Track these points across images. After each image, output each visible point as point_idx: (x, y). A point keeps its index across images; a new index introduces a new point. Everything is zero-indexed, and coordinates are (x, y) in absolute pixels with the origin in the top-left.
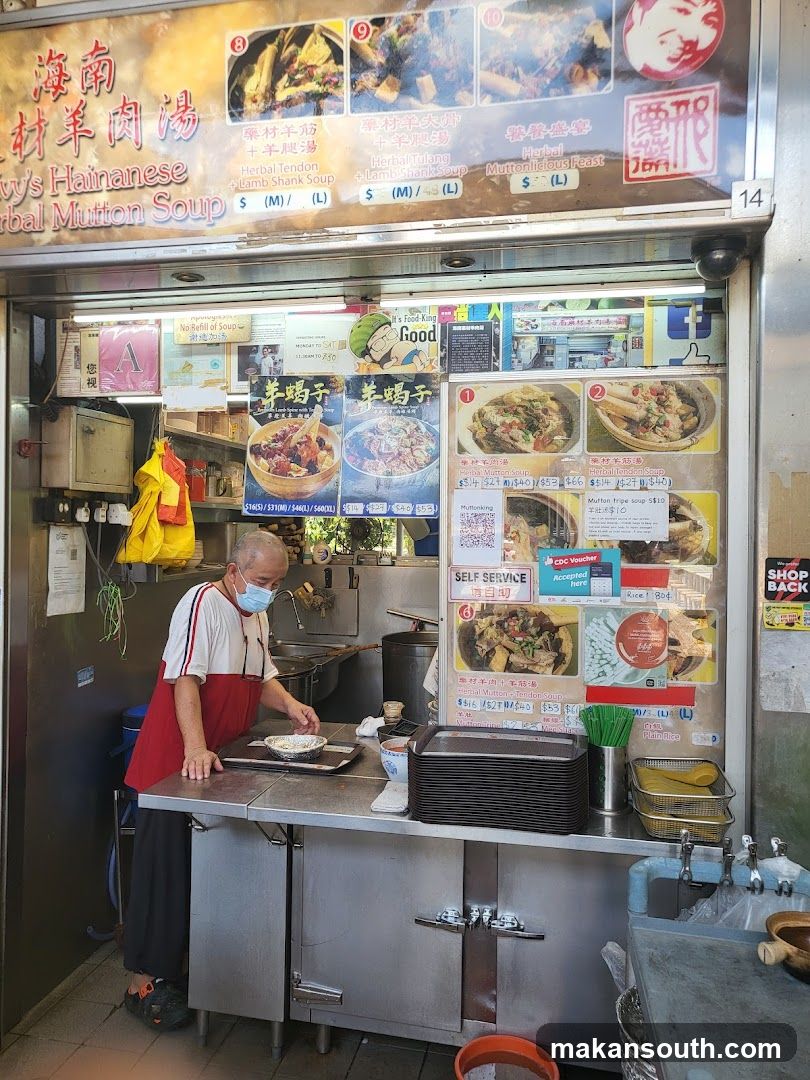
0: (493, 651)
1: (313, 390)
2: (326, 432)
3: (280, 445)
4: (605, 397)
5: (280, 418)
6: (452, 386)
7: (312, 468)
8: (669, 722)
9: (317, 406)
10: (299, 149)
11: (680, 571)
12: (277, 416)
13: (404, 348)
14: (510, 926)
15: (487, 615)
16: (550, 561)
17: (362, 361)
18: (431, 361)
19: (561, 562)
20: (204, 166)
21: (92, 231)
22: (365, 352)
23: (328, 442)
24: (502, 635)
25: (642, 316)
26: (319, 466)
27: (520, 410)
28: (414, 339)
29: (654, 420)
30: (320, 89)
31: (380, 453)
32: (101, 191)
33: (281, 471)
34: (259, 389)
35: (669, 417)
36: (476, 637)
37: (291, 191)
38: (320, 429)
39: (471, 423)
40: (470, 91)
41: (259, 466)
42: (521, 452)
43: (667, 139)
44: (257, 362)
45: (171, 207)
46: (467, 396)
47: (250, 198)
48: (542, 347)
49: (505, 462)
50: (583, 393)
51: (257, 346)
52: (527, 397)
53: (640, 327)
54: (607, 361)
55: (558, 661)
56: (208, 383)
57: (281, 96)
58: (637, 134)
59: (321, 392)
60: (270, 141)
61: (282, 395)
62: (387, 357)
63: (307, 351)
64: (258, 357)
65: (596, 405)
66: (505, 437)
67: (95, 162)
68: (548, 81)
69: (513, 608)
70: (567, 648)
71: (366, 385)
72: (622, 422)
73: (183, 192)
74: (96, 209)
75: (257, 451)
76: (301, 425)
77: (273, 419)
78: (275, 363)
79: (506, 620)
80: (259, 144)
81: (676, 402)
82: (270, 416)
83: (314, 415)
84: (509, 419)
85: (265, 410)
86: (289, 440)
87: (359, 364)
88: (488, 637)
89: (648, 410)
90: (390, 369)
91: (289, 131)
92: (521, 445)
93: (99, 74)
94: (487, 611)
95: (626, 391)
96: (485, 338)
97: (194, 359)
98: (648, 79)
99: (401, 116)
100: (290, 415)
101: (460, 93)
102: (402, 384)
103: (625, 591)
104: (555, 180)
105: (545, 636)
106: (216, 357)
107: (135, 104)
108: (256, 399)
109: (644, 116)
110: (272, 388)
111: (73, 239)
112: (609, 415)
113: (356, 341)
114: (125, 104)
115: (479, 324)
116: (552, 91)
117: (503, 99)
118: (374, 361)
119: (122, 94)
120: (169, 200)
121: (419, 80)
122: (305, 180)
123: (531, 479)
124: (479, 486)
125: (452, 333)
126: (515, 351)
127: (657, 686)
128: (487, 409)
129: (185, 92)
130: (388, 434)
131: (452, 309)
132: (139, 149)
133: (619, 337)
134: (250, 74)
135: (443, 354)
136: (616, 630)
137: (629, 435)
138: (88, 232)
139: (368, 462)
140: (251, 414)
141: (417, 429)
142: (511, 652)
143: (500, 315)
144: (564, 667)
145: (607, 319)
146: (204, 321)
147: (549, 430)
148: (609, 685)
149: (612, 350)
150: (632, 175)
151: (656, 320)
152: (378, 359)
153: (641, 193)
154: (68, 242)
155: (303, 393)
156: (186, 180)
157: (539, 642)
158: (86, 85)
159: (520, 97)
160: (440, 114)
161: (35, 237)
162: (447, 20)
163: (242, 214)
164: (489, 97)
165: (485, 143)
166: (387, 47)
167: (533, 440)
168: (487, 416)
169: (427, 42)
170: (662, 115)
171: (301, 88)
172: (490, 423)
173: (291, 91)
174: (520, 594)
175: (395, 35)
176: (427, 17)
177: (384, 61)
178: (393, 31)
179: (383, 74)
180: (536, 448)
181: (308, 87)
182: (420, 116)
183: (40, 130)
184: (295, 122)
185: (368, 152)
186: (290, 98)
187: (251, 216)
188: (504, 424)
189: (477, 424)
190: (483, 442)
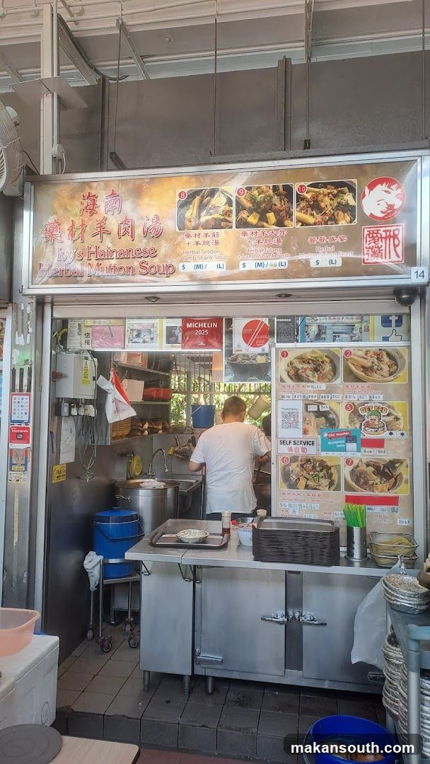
0: (298, 479)
4: (352, 356)
6: (277, 350)
8: (386, 513)
10: (211, 244)
11: (390, 440)
14: (309, 619)
15: (295, 462)
16: (326, 435)
19: (331, 435)
20: (165, 250)
24: (303, 471)
27: (310, 361)
29: (376, 367)
30: (222, 217)
32: (113, 259)
35: (382, 366)
36: (290, 472)
37: (207, 263)
39: (286, 367)
40: (292, 220)
42: (311, 382)
43: (381, 246)
44: (176, 334)
45: (148, 268)
46: (285, 354)
47: (187, 265)
48: (320, 330)
49: (304, 387)
50: (341, 354)
51: (176, 327)
52: (314, 355)
53: (368, 321)
54: (352, 337)
55: (331, 484)
57: (203, 219)
58: (368, 243)
60: (197, 239)
64: (177, 332)
65: (347, 360)
66: (304, 375)
67: (110, 245)
68: (327, 218)
69: (308, 458)
70: (335, 477)
72: (359, 368)
73: (154, 261)
74: (110, 267)
79: (305, 464)
80: (192, 240)
81: (386, 359)
84: (305, 366)
88: (296, 472)
89: (373, 363)
91: (206, 235)
92: (310, 378)
93: (113, 205)
94: (294, 459)
95: (362, 353)
96: (292, 325)
98: (373, 220)
99: (259, 230)
101: (286, 221)
103: (363, 449)
104: (331, 262)
105: (324, 471)
107: (132, 219)
109: (371, 235)
111: (98, 281)
112: (354, 365)
114: (126, 219)
115: (289, 318)
116: (329, 222)
117: (307, 225)
119: (125, 215)
120: (147, 264)
121: (268, 215)
122: (214, 258)
123: (316, 395)
124: (291, 398)
125: (276, 322)
126: (307, 332)
127: (378, 496)
128: (294, 361)
129: (156, 215)
132: (133, 240)
133: (358, 326)
134: (188, 209)
137: (363, 374)
142: (308, 479)
144: (333, 487)
145: (352, 317)
147: (325, 371)
149: (354, 332)
150: (366, 261)
153: (371, 269)
154: (95, 283)
156: (156, 255)
157: (321, 474)
158: (107, 210)
159: (315, 224)
160: (277, 230)
161: (79, 279)
162: (281, 189)
163: (183, 273)
164: (300, 224)
165: (298, 244)
166: (253, 200)
167: (317, 376)
168: (294, 365)
169: (271, 198)
170: (379, 235)
171: (213, 216)
172: (295, 367)
173: (208, 217)
174: (311, 451)
175: (257, 194)
176: (271, 188)
177: (251, 206)
178: (256, 193)
179: (251, 211)
180: (318, 380)
181: (216, 216)
182: (268, 231)
183: (82, 229)
184: (210, 232)
185: (243, 246)
186: (207, 221)
187: (187, 273)
188: (302, 368)
189: (289, 368)
190: (293, 377)
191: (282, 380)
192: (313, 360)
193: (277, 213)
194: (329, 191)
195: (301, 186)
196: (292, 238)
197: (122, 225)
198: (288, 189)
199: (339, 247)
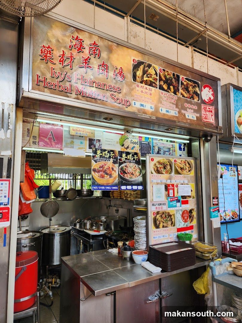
0: (160, 223)
1: (110, 154)
2: (114, 166)
3: (101, 169)
4: (177, 162)
5: (101, 161)
6: (150, 157)
7: (111, 176)
9: (111, 158)
10: (148, 94)
11: (190, 200)
12: (100, 160)
13: (131, 146)
16: (169, 200)
17: (122, 147)
19: (172, 200)
20: (126, 90)
21: (90, 99)
22: (123, 145)
23: (115, 169)
24: (161, 219)
25: (175, 145)
27: (162, 164)
30: (153, 81)
31: (128, 172)
32: (93, 87)
33: (102, 177)
34: (95, 152)
35: (187, 167)
36: (157, 220)
37: (146, 104)
38: (112, 165)
40: (179, 93)
41: (96, 175)
42: (163, 174)
43: (208, 115)
44: (95, 143)
45: (115, 99)
47: (136, 103)
50: (173, 162)
51: (94, 139)
52: (164, 161)
53: (174, 147)
54: (170, 154)
55: (172, 223)
56: (79, 148)
57: (145, 79)
58: (203, 112)
59: (112, 155)
61: (101, 154)
62: (128, 147)
63: (109, 143)
64: (95, 142)
65: (175, 164)
66: (160, 170)
67: (92, 77)
68: (191, 96)
69: (164, 212)
70: (173, 220)
71: (123, 154)
72: (179, 168)
73: (119, 95)
74: (91, 92)
75: (94, 170)
76: (107, 163)
78: (100, 145)
79: (162, 215)
80: (139, 89)
81: (187, 165)
82: (98, 160)
83: (110, 161)
84: (161, 166)
85: (97, 158)
86: (104, 168)
88: (159, 220)
89: (183, 166)
90: (128, 150)
91: (146, 89)
92: (163, 172)
93: (95, 51)
94: (158, 213)
95: (180, 162)
96: (148, 145)
97: (75, 140)
99: (167, 93)
100: (104, 160)
101: (177, 93)
102: (132, 154)
103: (182, 205)
104: (193, 117)
105: (169, 218)
106: (82, 140)
107: (107, 65)
108: (94, 155)
109: (204, 109)
110: (99, 152)
111: (83, 99)
112: (177, 166)
113: (121, 142)
114: (103, 64)
115: (147, 142)
116: (191, 98)
117: (184, 97)
118: (125, 148)
119: (103, 61)
120: (115, 96)
121: (170, 87)
122: (149, 102)
123: (165, 180)
125: (142, 143)
127: (188, 226)
128: (156, 163)
129: (121, 68)
130: (129, 167)
131: (141, 137)
132: (107, 79)
133: (171, 149)
134: (138, 70)
135: (140, 148)
136: (181, 214)
137: (181, 171)
138: (88, 98)
139: (126, 175)
140: (93, 159)
141: (136, 166)
142: (163, 223)
143: (151, 140)
144: (173, 225)
145: (169, 145)
146: (80, 129)
147: (168, 169)
148: (180, 227)
149: (170, 151)
150: (203, 120)
151: (177, 146)
152: (126, 148)
154: (81, 100)
155: (108, 154)
156: (120, 92)
158: (90, 53)
159: (187, 97)
160: (174, 96)
161: (69, 94)
162: (176, 76)
163: (134, 107)
164: (182, 95)
165: (181, 105)
166: (165, 77)
167: (165, 171)
168: (156, 165)
169: (172, 79)
170: (207, 109)
171: (149, 79)
172: (157, 167)
173: (147, 79)
174: (165, 208)
175: (167, 75)
176: (172, 74)
177: (165, 79)
178: (166, 73)
179: (165, 82)
180: (166, 173)
181: (151, 79)
182: (171, 95)
183: (72, 60)
184: (148, 87)
185: (161, 100)
186: (147, 80)
187: (136, 108)
188: (160, 167)
189: (155, 167)
190: (156, 171)
191: (152, 173)
192: (163, 163)
193: (174, 87)
194: (192, 84)
195: (183, 78)
196: (179, 101)
197: (101, 67)
198: (178, 77)
199: (195, 111)
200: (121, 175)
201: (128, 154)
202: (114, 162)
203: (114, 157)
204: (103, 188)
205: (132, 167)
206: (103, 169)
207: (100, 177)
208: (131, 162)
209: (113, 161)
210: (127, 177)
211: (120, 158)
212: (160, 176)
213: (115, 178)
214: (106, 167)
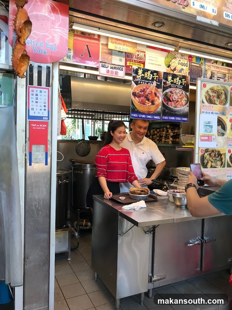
0: (208, 162)
1: (153, 75)
2: (157, 91)
3: (142, 93)
5: (143, 83)
6: (201, 82)
7: (153, 103)
9: (154, 81)
12: (141, 82)
13: (179, 67)
15: (207, 152)
17: (168, 69)
18: (186, 73)
22: (169, 66)
23: (158, 94)
24: (210, 157)
26: (155, 103)
28: (182, 65)
31: (173, 100)
33: (144, 103)
34: (136, 72)
36: (204, 158)
38: (155, 90)
41: (136, 100)
42: (216, 104)
46: (205, 86)
48: (212, 75)
50: (229, 89)
52: (218, 88)
55: (222, 164)
61: (143, 75)
63: (153, 62)
66: (213, 99)
69: (213, 149)
70: (223, 160)
71: (169, 76)
75: (135, 95)
76: (149, 87)
77: (140, 84)
79: (211, 153)
82: (139, 82)
83: (153, 84)
85: (138, 80)
86: (146, 92)
87: (167, 70)
88: (207, 158)
90: (175, 72)
92: (216, 102)
94: (207, 150)
96: (199, 68)
100: (146, 83)
102: (179, 78)
105: (219, 157)
106: (121, 57)
108: (135, 75)
110: (140, 72)
113: (167, 62)
115: (198, 64)
118: (171, 70)
122: (211, 3)
125: (192, 65)
126: (206, 74)
130: (175, 94)
131: (192, 56)
133: (227, 75)
135: (189, 71)
139: (169, 103)
140: (133, 81)
141: (182, 93)
142: (212, 162)
143: (203, 62)
144: (223, 166)
145: (225, 69)
146: (120, 42)
147: (222, 99)
149: (226, 78)
152: (172, 69)
157: (218, 159)
163: (193, 8)
167: (219, 101)
172: (209, 95)
180: (219, 104)
185: (226, 1)
188: (213, 95)
189: (207, 95)
190: (208, 100)
191: (203, 102)
192: (217, 91)
200: (164, 102)
201: (174, 76)
202: (158, 87)
203: (158, 80)
204: (144, 116)
205: (178, 94)
206: (144, 94)
207: (141, 103)
208: (178, 87)
209: (156, 85)
210: (171, 105)
211: (165, 81)
212: (213, 107)
213: (158, 106)
214: (148, 91)
